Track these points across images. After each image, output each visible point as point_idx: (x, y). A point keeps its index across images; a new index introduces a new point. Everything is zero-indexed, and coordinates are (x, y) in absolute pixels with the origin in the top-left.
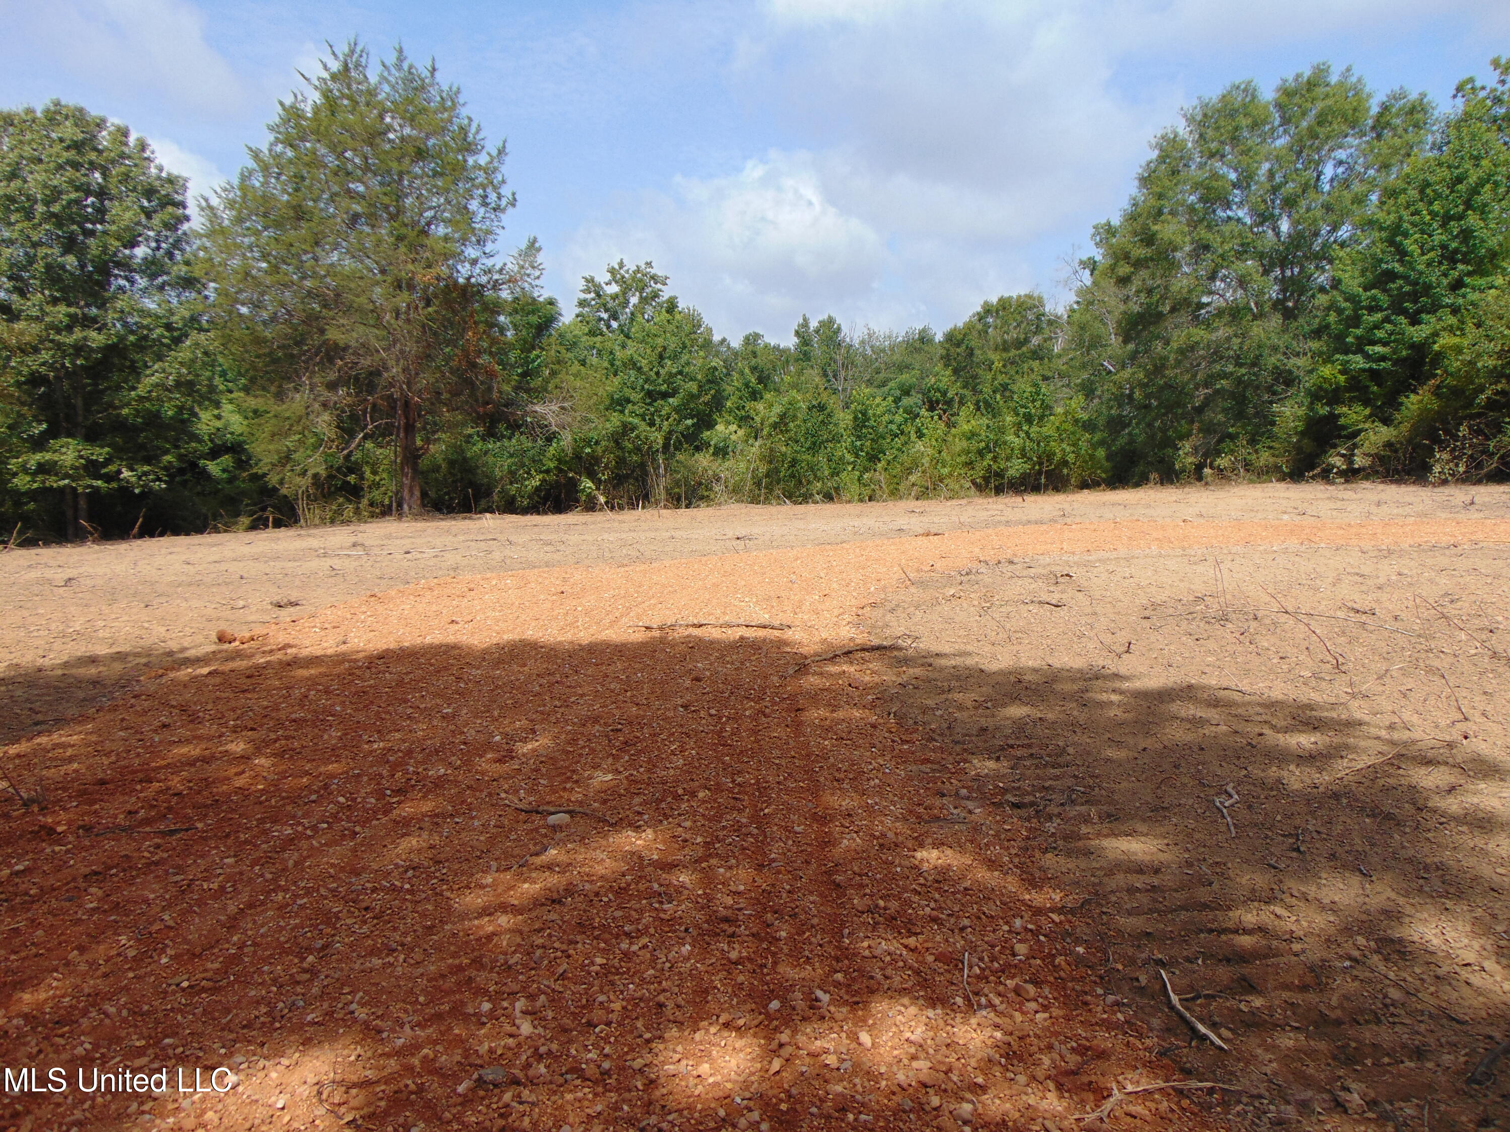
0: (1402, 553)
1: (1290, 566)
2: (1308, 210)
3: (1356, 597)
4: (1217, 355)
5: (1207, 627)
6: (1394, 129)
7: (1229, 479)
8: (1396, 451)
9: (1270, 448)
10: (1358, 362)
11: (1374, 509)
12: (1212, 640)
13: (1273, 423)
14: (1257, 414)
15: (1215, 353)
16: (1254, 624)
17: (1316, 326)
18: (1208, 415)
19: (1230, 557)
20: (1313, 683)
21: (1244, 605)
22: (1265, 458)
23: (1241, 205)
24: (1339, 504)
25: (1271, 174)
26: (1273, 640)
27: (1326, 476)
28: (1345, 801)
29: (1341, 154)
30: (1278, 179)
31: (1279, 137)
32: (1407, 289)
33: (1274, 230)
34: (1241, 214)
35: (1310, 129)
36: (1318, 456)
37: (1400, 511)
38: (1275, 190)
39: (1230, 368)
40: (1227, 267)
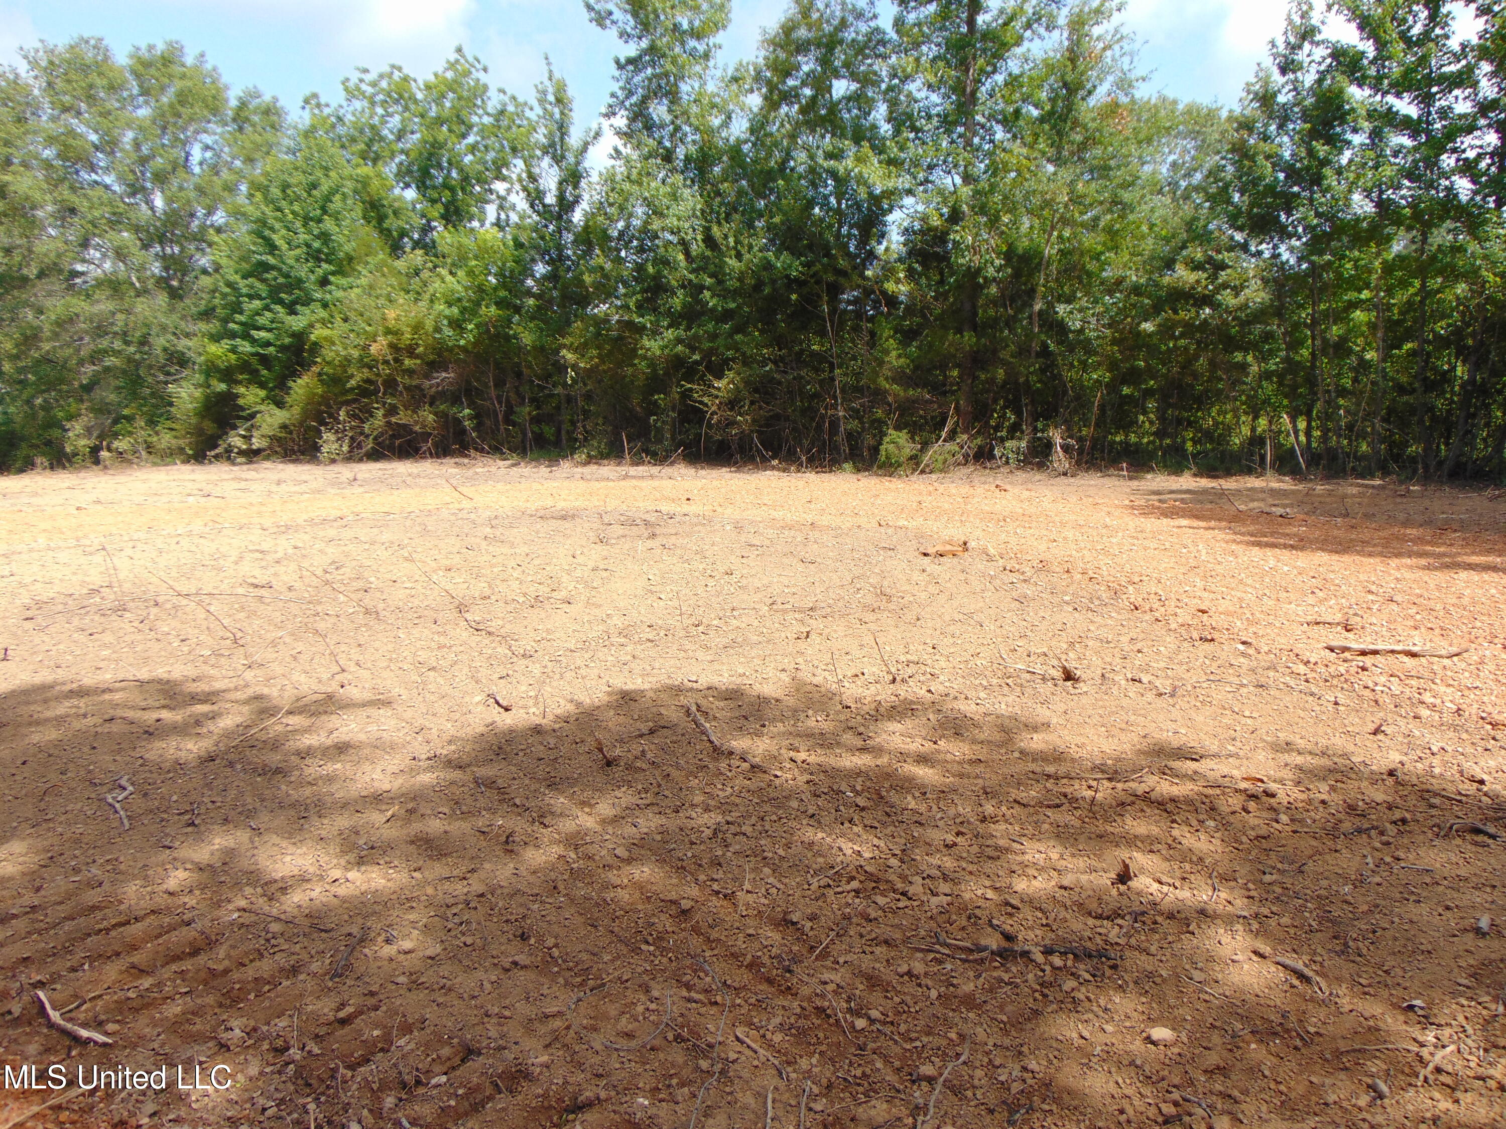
0: (297, 528)
1: (193, 548)
2: (181, 188)
3: (257, 572)
4: (100, 330)
5: (103, 619)
6: (254, 126)
7: (130, 462)
8: (291, 433)
9: (172, 429)
10: (246, 347)
11: (274, 488)
12: (108, 632)
13: (171, 404)
14: (153, 395)
15: (98, 327)
16: (154, 611)
17: (202, 308)
18: (99, 394)
19: (131, 544)
20: (213, 660)
21: (144, 592)
22: (166, 440)
23: (107, 170)
24: (243, 485)
25: (137, 145)
26: (174, 623)
27: (228, 456)
28: (239, 766)
29: (208, 139)
30: (145, 150)
31: (140, 107)
32: (281, 280)
33: (147, 203)
34: (108, 180)
35: (171, 106)
36: (220, 437)
37: (297, 488)
38: (143, 161)
39: (118, 345)
40: (100, 236)
